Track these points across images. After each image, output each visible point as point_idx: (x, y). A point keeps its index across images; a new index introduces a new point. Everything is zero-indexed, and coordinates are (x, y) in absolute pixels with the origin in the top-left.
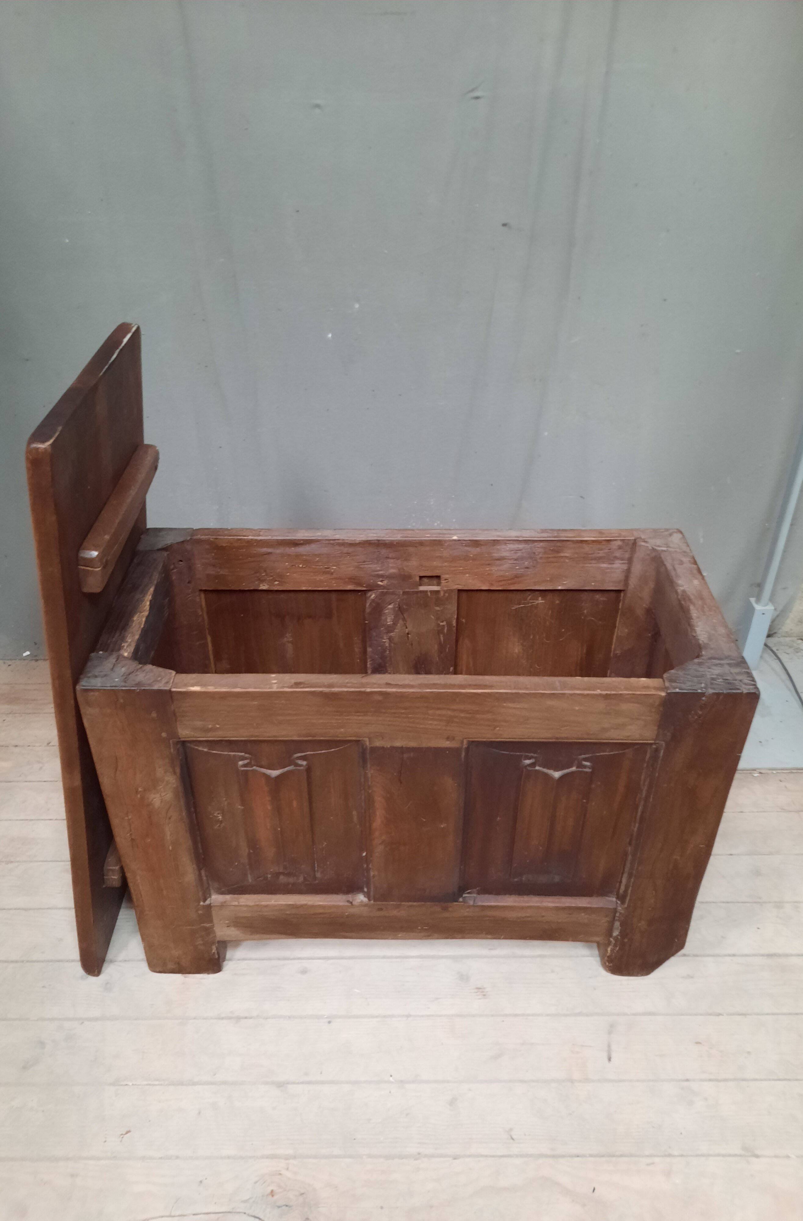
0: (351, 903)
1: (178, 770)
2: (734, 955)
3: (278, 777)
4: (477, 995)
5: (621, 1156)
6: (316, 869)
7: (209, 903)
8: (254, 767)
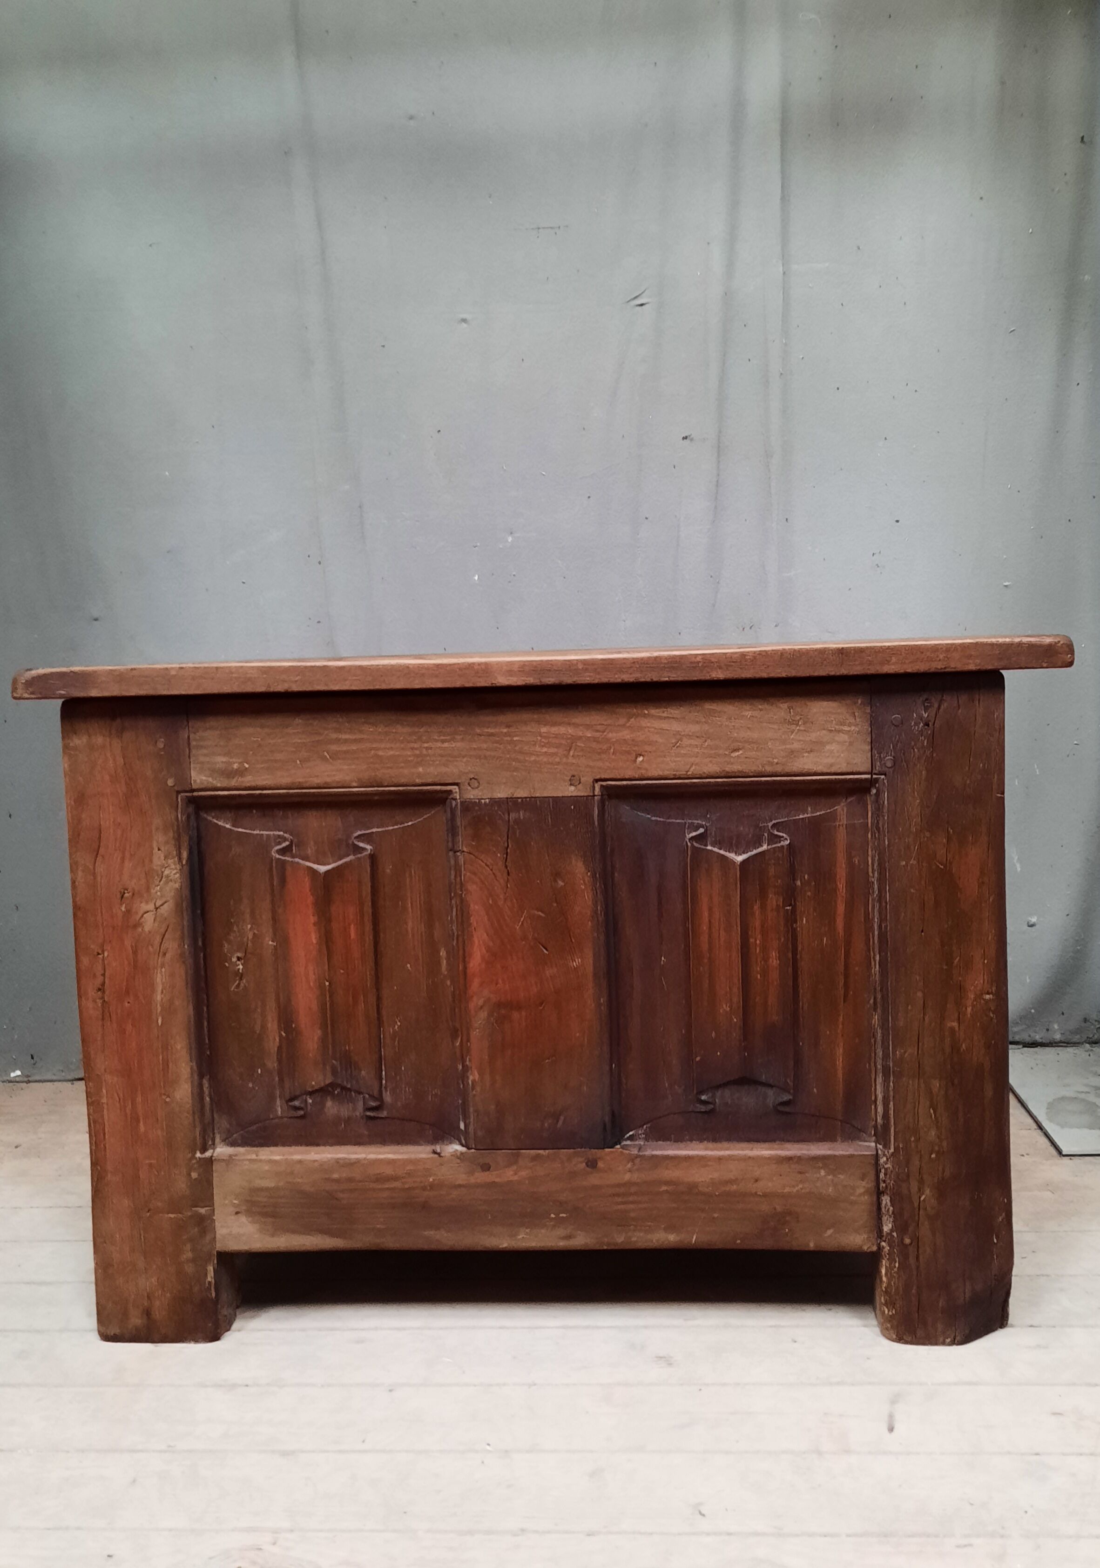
0: (439, 1156)
1: (185, 855)
3: (327, 872)
4: (657, 1364)
5: (908, 1535)
6: (384, 1082)
7: (210, 1155)
8: (296, 859)
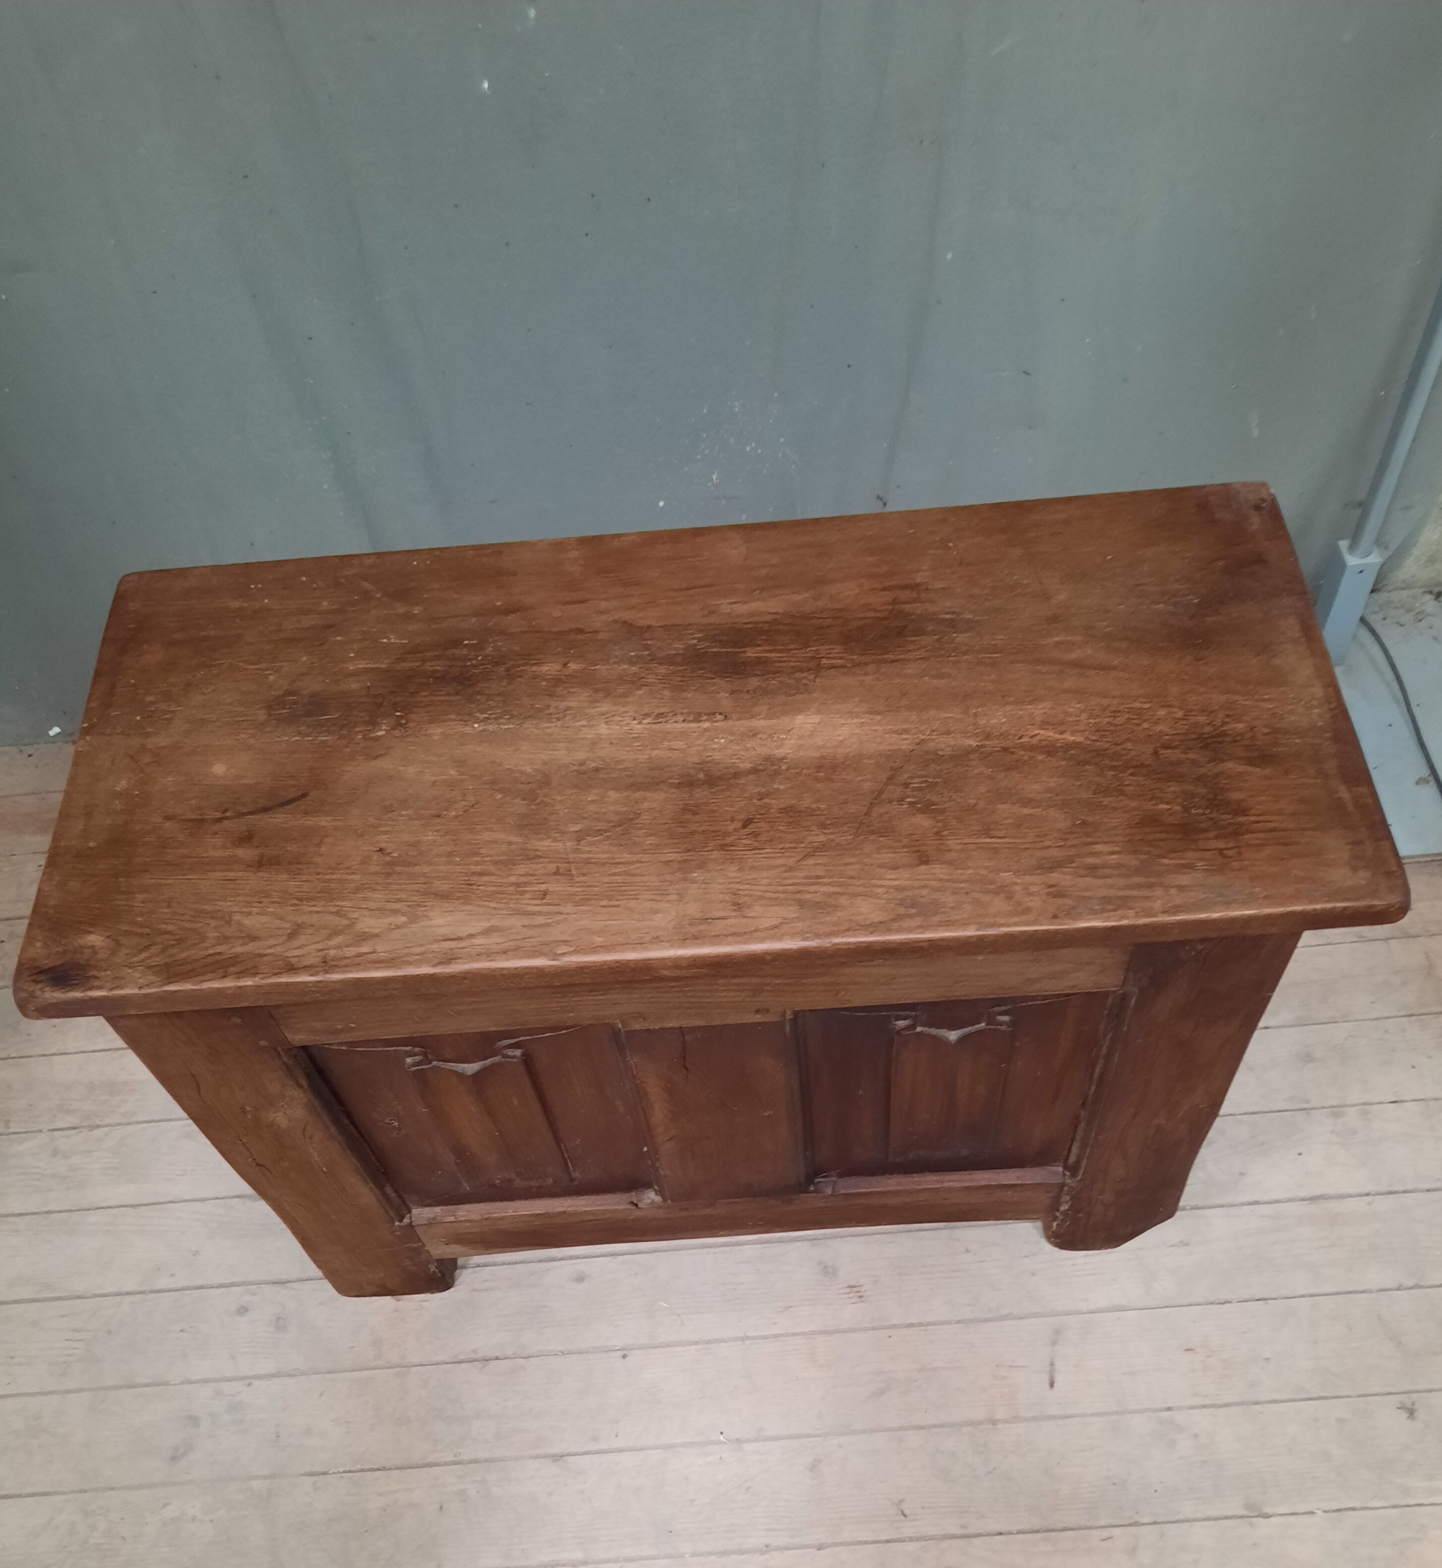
0: (636, 1205)
1: (305, 1083)
3: (478, 1072)
6: (571, 1169)
7: (409, 1221)
8: (434, 1063)
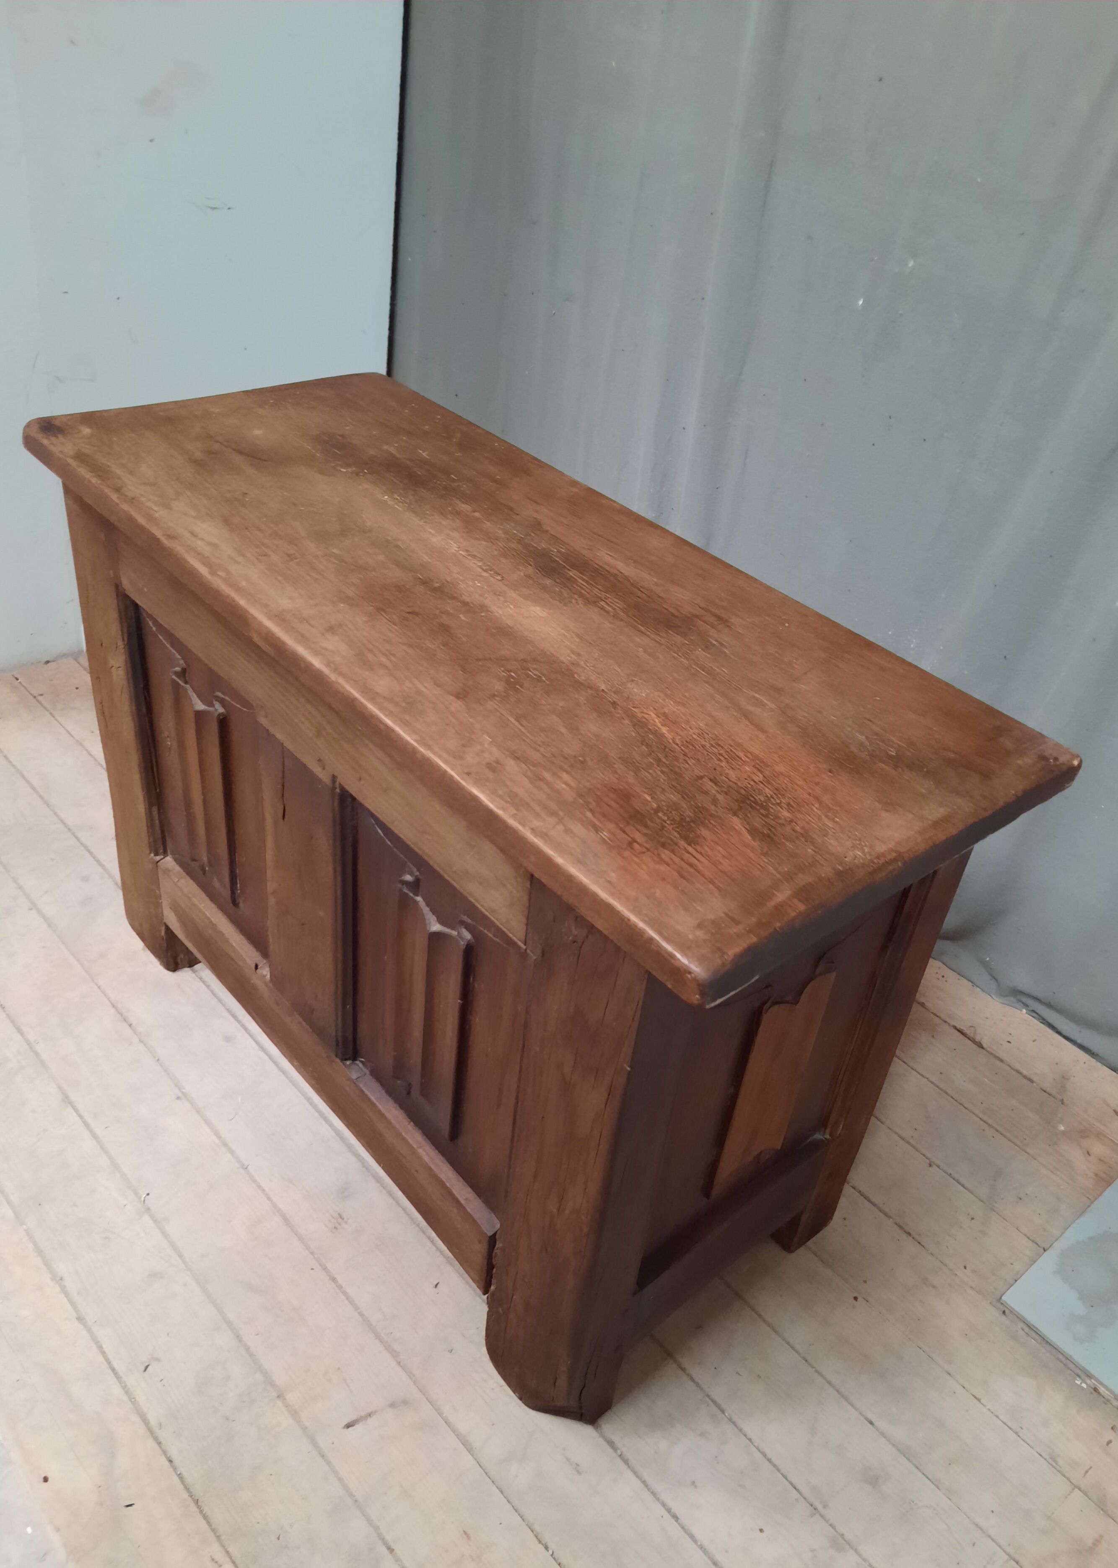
0: (257, 969)
2: (675, 1517)
3: (199, 713)
4: (330, 1221)
5: (205, 1517)
7: (156, 860)
8: (187, 685)
